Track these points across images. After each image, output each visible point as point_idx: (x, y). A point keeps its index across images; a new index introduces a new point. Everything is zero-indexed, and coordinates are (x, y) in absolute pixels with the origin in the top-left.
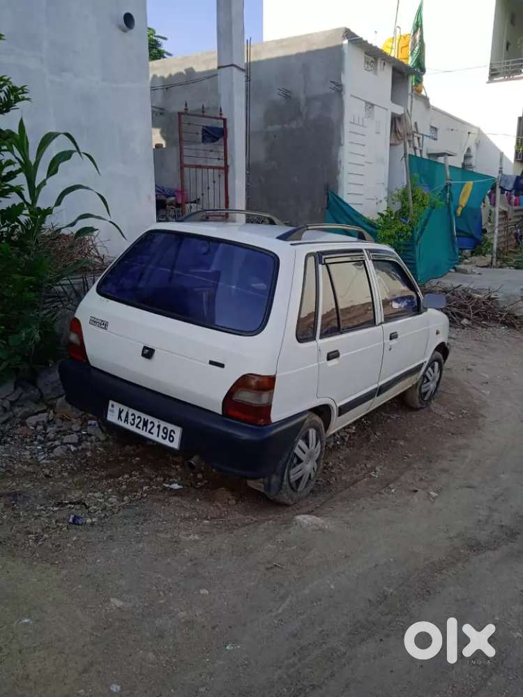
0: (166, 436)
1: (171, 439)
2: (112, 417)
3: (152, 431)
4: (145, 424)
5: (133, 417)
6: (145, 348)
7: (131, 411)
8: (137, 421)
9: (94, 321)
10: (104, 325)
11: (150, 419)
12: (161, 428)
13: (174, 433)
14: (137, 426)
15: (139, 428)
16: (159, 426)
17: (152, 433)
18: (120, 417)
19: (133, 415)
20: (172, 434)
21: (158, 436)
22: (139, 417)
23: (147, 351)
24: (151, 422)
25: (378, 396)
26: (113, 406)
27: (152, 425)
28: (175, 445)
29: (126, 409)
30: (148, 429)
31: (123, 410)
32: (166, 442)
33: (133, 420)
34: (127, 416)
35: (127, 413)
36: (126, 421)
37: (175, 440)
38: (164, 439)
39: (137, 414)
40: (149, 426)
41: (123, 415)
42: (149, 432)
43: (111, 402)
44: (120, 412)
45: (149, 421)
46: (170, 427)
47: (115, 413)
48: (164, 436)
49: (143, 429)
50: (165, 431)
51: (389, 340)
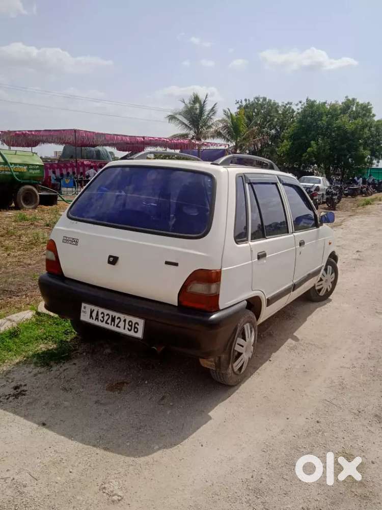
0: (131, 328)
1: (136, 330)
2: (85, 317)
3: (119, 325)
4: (113, 320)
5: (102, 315)
6: (110, 256)
7: (101, 310)
8: (106, 318)
9: (66, 240)
10: (75, 242)
11: (117, 315)
12: (127, 322)
13: (138, 325)
14: (106, 323)
15: (108, 324)
16: (125, 321)
17: (119, 327)
18: (91, 316)
19: (102, 313)
20: (136, 325)
21: (124, 329)
22: (108, 315)
23: (112, 259)
24: (119, 318)
25: (293, 291)
26: (85, 308)
27: (119, 320)
28: (140, 335)
29: (96, 309)
30: (116, 323)
31: (93, 310)
32: (132, 333)
33: (103, 317)
34: (97, 315)
35: (98, 312)
36: (97, 319)
37: (139, 331)
38: (130, 330)
39: (106, 312)
40: (117, 321)
41: (94, 315)
42: (117, 326)
43: (83, 305)
44: (92, 312)
45: (116, 318)
46: (135, 320)
47: (87, 313)
48: (130, 328)
49: (111, 325)
50: (130, 324)
51: (299, 246)
